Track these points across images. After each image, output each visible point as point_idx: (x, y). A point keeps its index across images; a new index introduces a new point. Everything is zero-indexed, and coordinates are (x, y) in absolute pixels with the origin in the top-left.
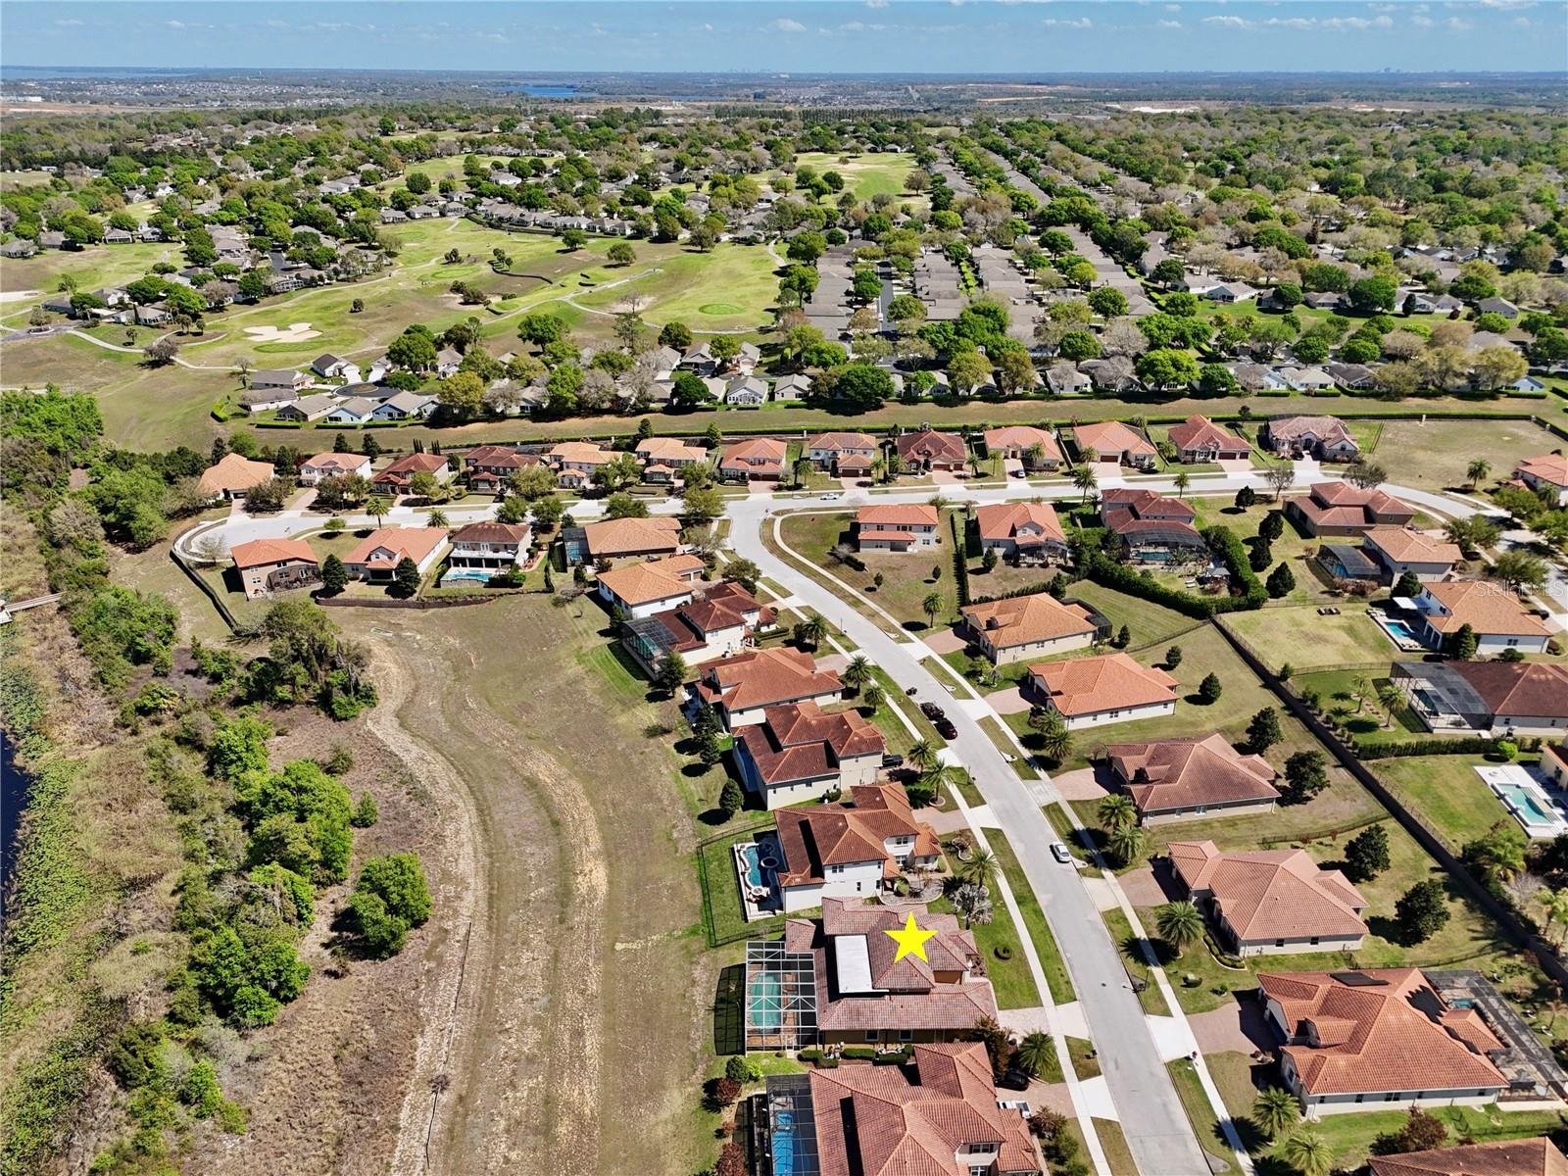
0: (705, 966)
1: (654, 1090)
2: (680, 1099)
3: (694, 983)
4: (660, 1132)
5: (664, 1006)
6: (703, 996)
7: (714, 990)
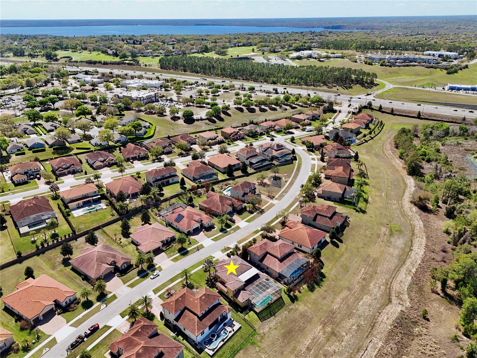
0: (263, 329)
1: (303, 315)
2: (300, 307)
3: (270, 329)
4: (310, 306)
5: (282, 331)
6: (272, 322)
7: (269, 320)
